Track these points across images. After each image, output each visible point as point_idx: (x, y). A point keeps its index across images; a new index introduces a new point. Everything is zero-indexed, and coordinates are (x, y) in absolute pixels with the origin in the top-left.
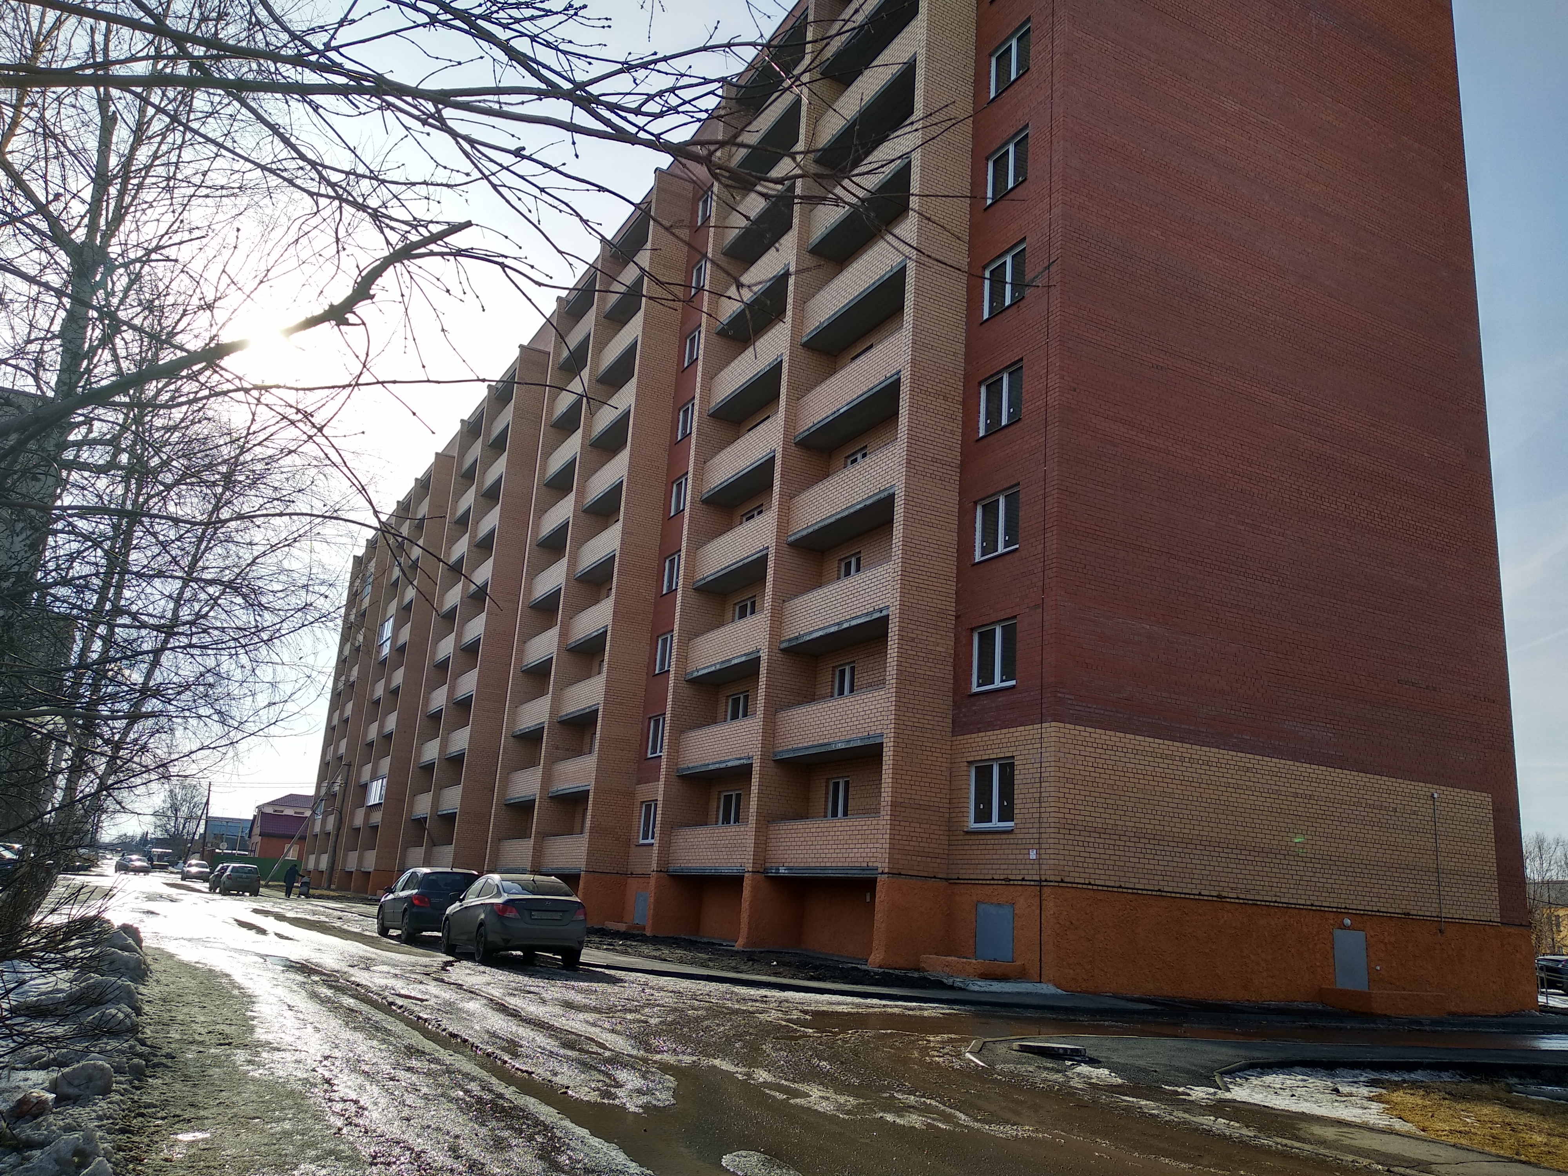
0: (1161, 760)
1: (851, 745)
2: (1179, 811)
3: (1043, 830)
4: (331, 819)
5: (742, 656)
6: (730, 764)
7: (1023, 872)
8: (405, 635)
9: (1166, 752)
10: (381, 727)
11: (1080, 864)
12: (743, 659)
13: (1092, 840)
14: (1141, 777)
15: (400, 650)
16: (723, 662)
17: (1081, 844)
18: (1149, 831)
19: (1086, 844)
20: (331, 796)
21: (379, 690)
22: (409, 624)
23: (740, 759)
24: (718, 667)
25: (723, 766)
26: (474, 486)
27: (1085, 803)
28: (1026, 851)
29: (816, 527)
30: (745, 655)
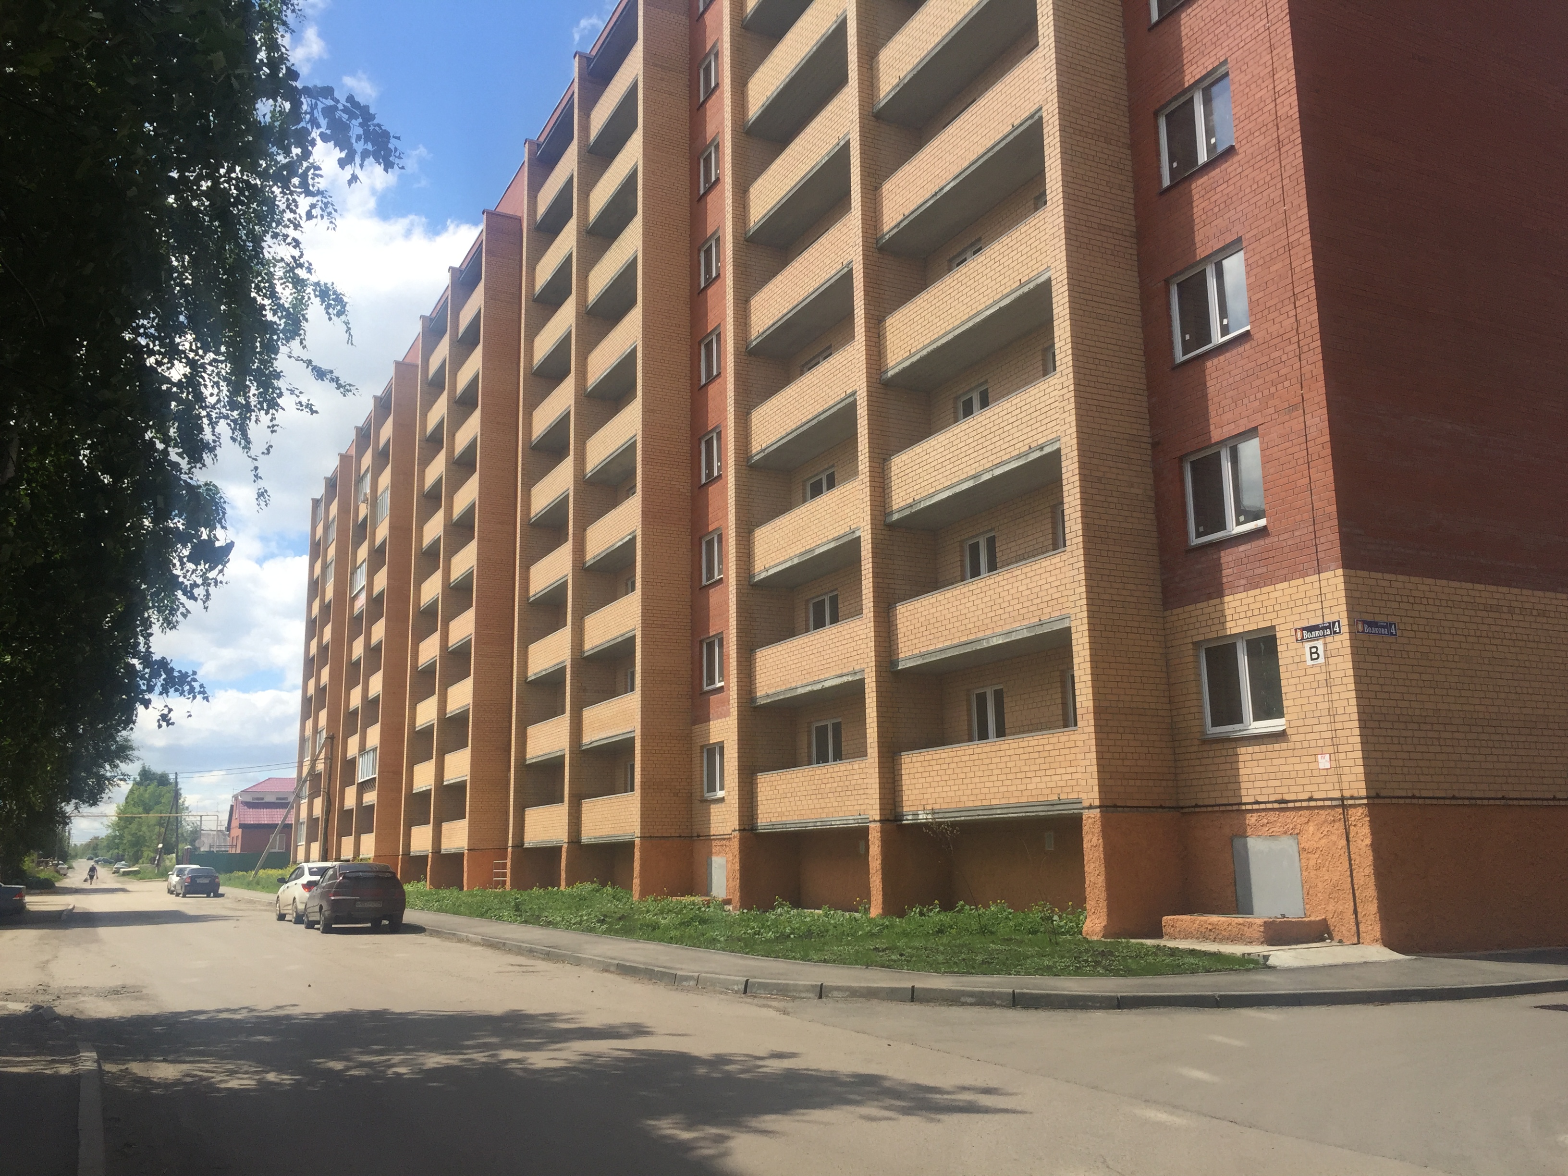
0: (1485, 614)
1: (1014, 637)
2: (1516, 683)
3: (1339, 726)
4: (318, 803)
5: (829, 542)
6: (827, 684)
7: (1307, 788)
8: (381, 581)
9: (1490, 602)
10: (365, 690)
11: (1399, 770)
12: (832, 545)
13: (1409, 734)
14: (1463, 639)
15: (375, 602)
16: (802, 554)
17: (1395, 740)
18: (1481, 716)
19: (1402, 740)
20: (314, 776)
21: (358, 649)
22: (385, 568)
23: (841, 676)
24: (796, 561)
25: (818, 687)
26: (445, 393)
27: (1394, 682)
28: (1312, 758)
29: (924, 352)
30: (834, 540)
